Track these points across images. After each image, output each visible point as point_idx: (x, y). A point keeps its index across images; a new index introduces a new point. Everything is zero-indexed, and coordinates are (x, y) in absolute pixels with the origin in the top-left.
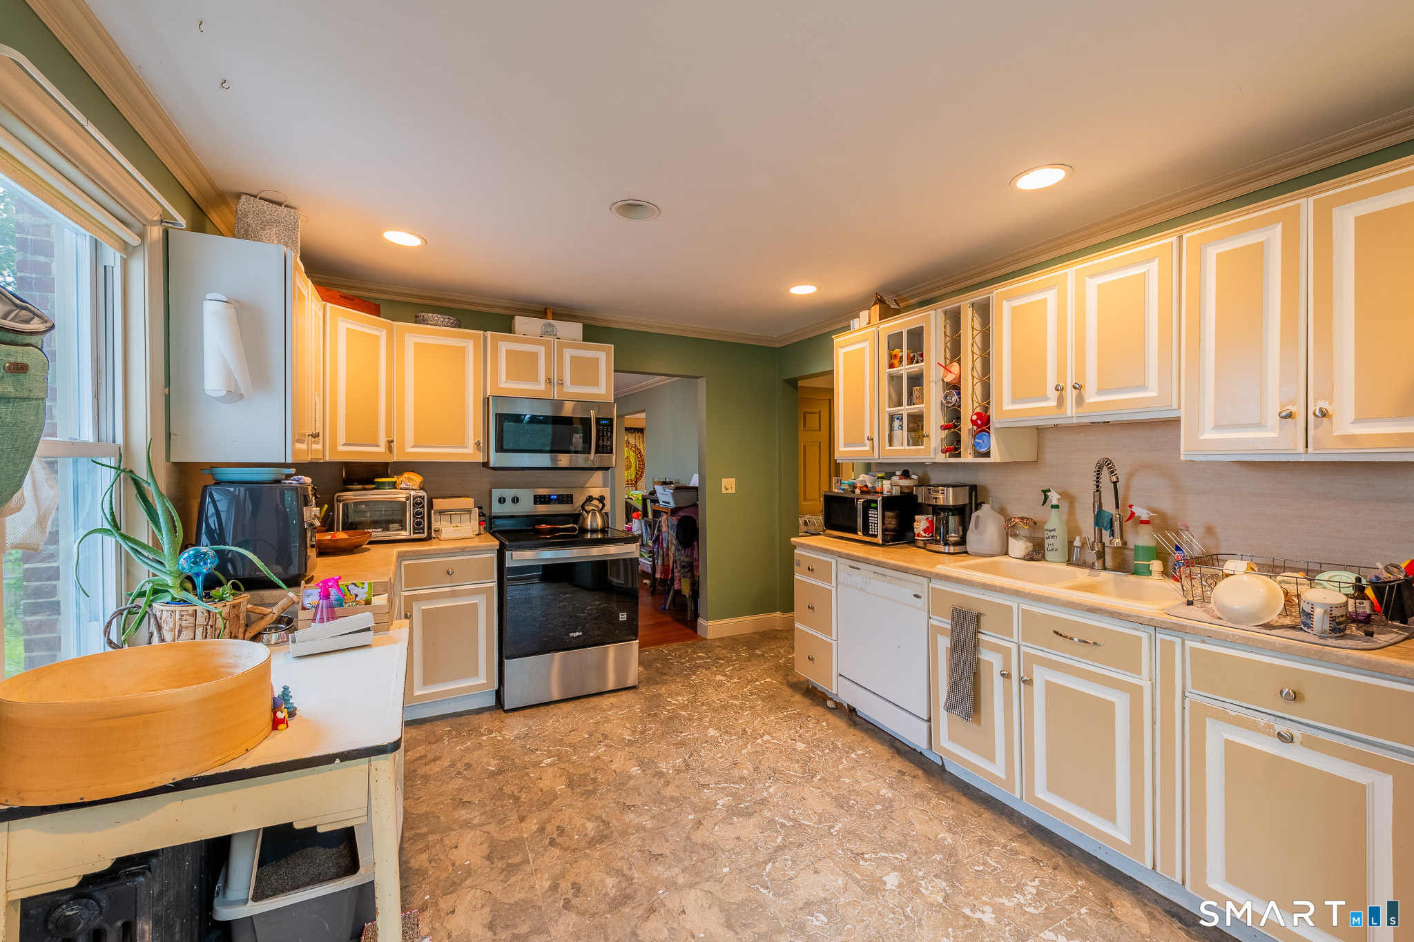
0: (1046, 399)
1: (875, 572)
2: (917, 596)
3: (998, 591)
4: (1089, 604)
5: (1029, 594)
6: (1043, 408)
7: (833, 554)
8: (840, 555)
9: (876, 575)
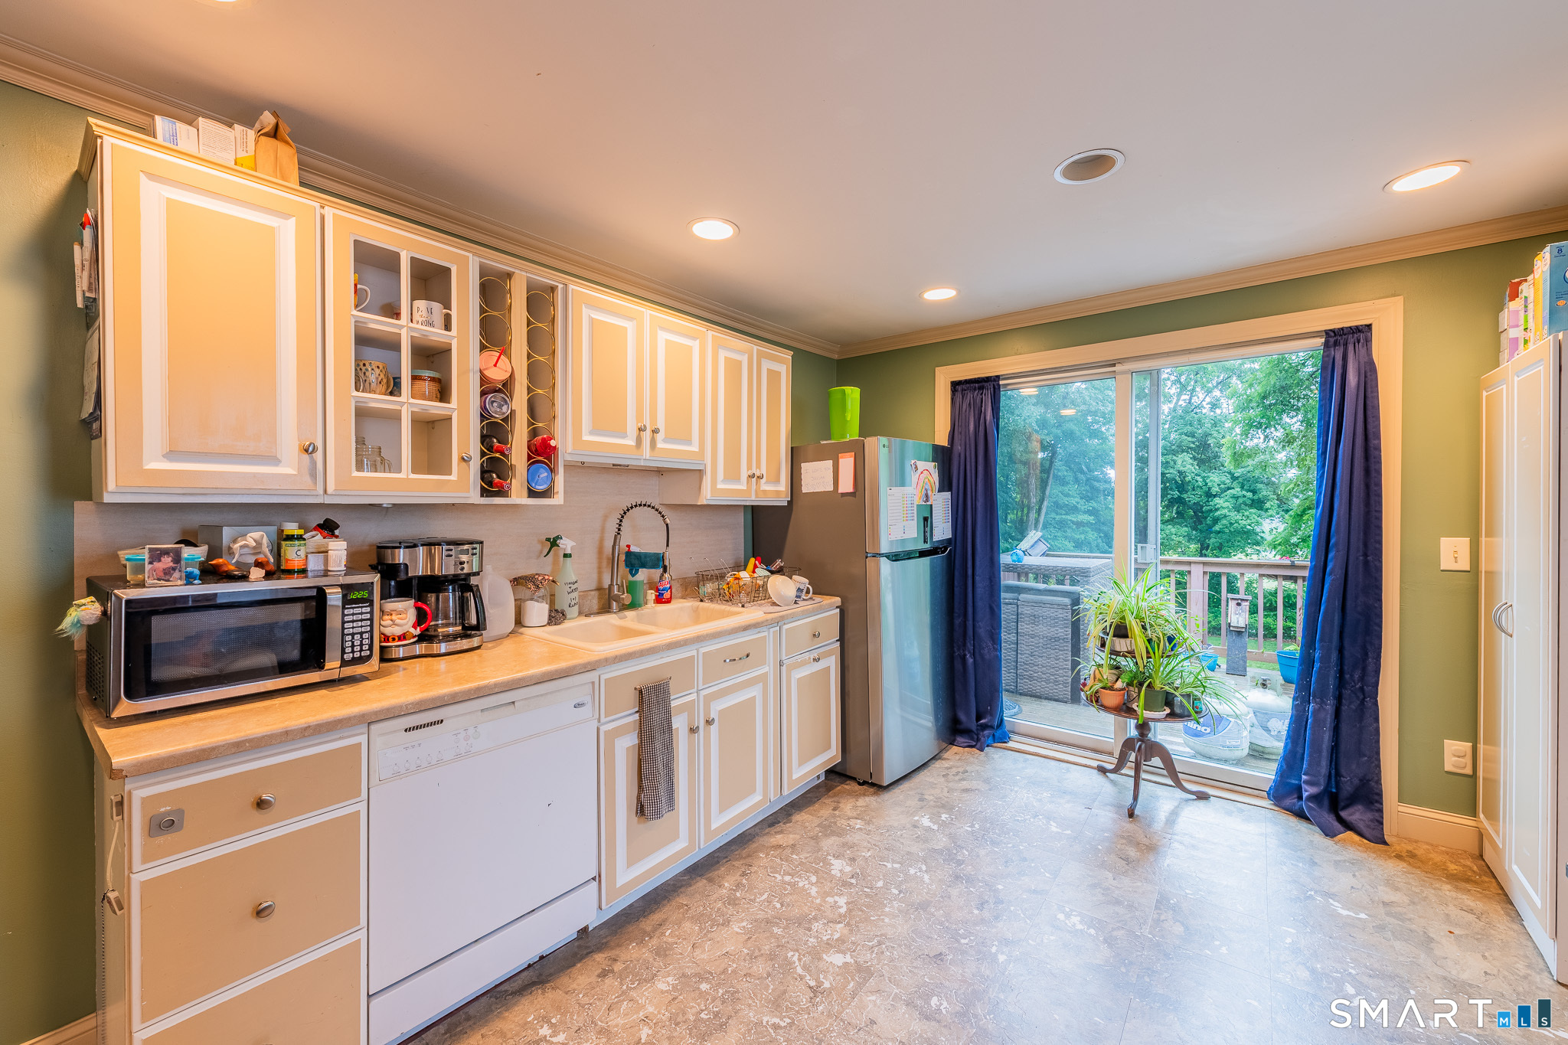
0: (624, 436)
1: (482, 710)
2: (578, 706)
3: (682, 646)
4: (743, 624)
5: (707, 635)
6: (621, 445)
7: (320, 732)
8: (369, 720)
9: (486, 713)
